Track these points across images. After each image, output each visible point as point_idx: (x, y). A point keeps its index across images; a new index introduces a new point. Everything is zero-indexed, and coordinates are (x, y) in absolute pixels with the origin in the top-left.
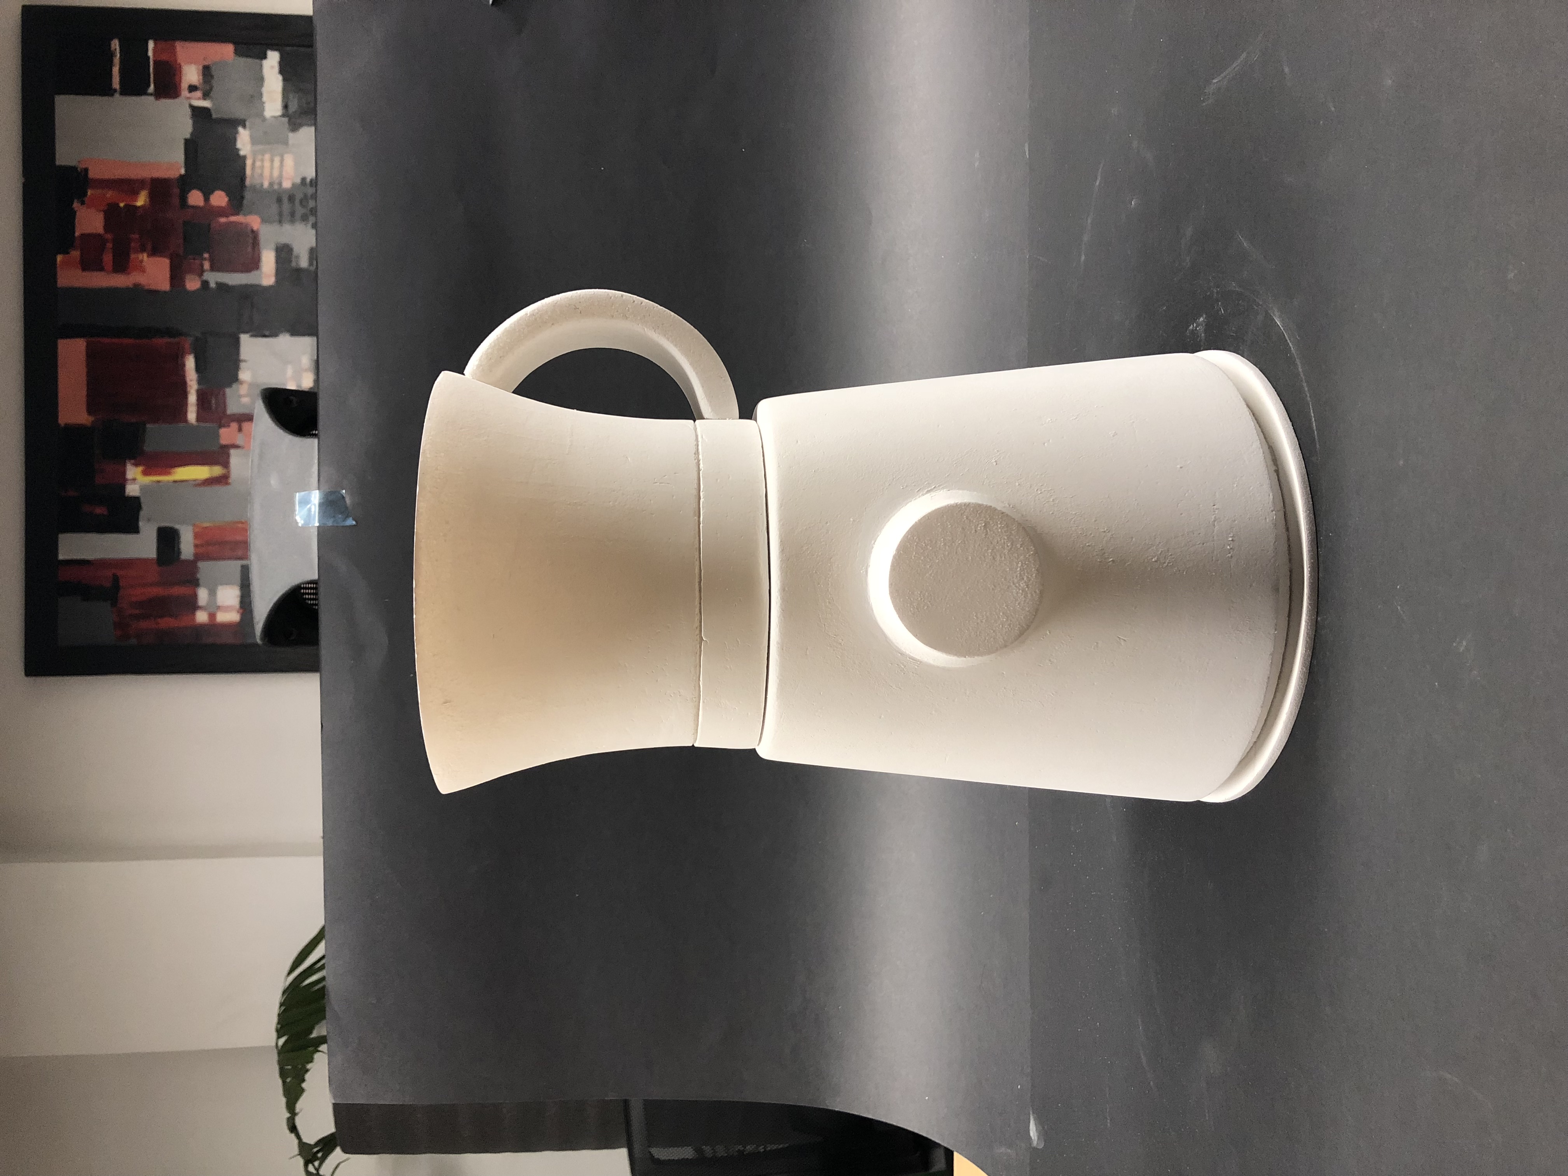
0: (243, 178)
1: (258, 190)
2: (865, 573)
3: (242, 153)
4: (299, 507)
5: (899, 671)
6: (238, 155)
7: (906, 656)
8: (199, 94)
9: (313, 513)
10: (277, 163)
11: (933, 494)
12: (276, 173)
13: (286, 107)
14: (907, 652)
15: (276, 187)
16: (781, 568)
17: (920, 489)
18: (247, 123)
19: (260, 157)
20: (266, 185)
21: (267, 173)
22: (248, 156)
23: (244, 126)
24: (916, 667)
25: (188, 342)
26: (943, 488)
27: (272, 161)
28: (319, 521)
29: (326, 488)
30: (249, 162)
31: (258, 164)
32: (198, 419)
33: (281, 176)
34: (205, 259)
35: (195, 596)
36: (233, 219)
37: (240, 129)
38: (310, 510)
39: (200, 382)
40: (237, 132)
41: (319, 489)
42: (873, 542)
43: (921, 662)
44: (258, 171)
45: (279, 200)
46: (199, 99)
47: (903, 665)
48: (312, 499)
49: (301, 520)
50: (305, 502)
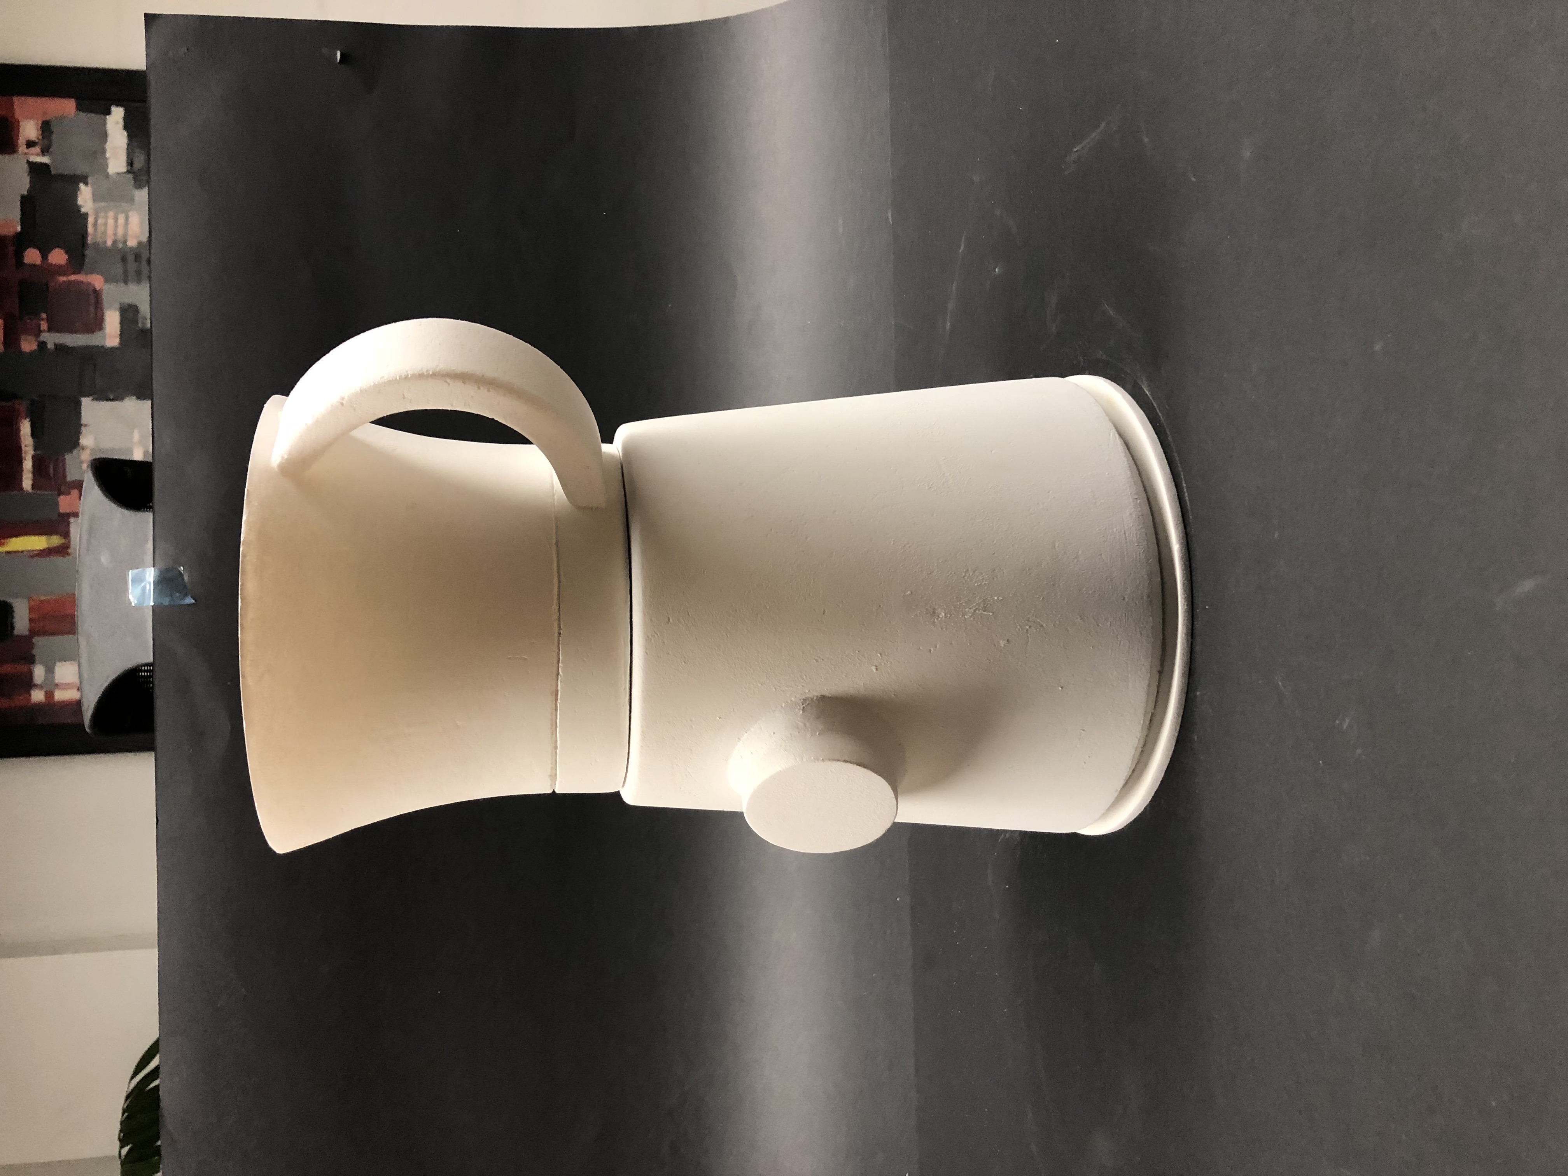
0: (84, 236)
1: (100, 249)
3: (83, 210)
4: (132, 586)
6: (79, 211)
8: (37, 149)
9: (147, 591)
10: (121, 220)
12: (120, 232)
13: (130, 163)
15: (120, 246)
18: (90, 180)
19: (102, 214)
20: (109, 243)
21: (110, 231)
22: (90, 214)
23: (86, 184)
25: (22, 406)
27: (116, 219)
28: (153, 602)
29: (161, 565)
30: (91, 220)
31: (100, 221)
32: (34, 486)
33: (125, 235)
34: (43, 320)
35: (30, 674)
36: (73, 277)
37: (82, 186)
38: (144, 588)
39: (36, 448)
40: (79, 188)
41: (154, 567)
44: (101, 229)
45: (124, 259)
46: (38, 155)
48: (147, 576)
49: (134, 599)
50: (138, 580)
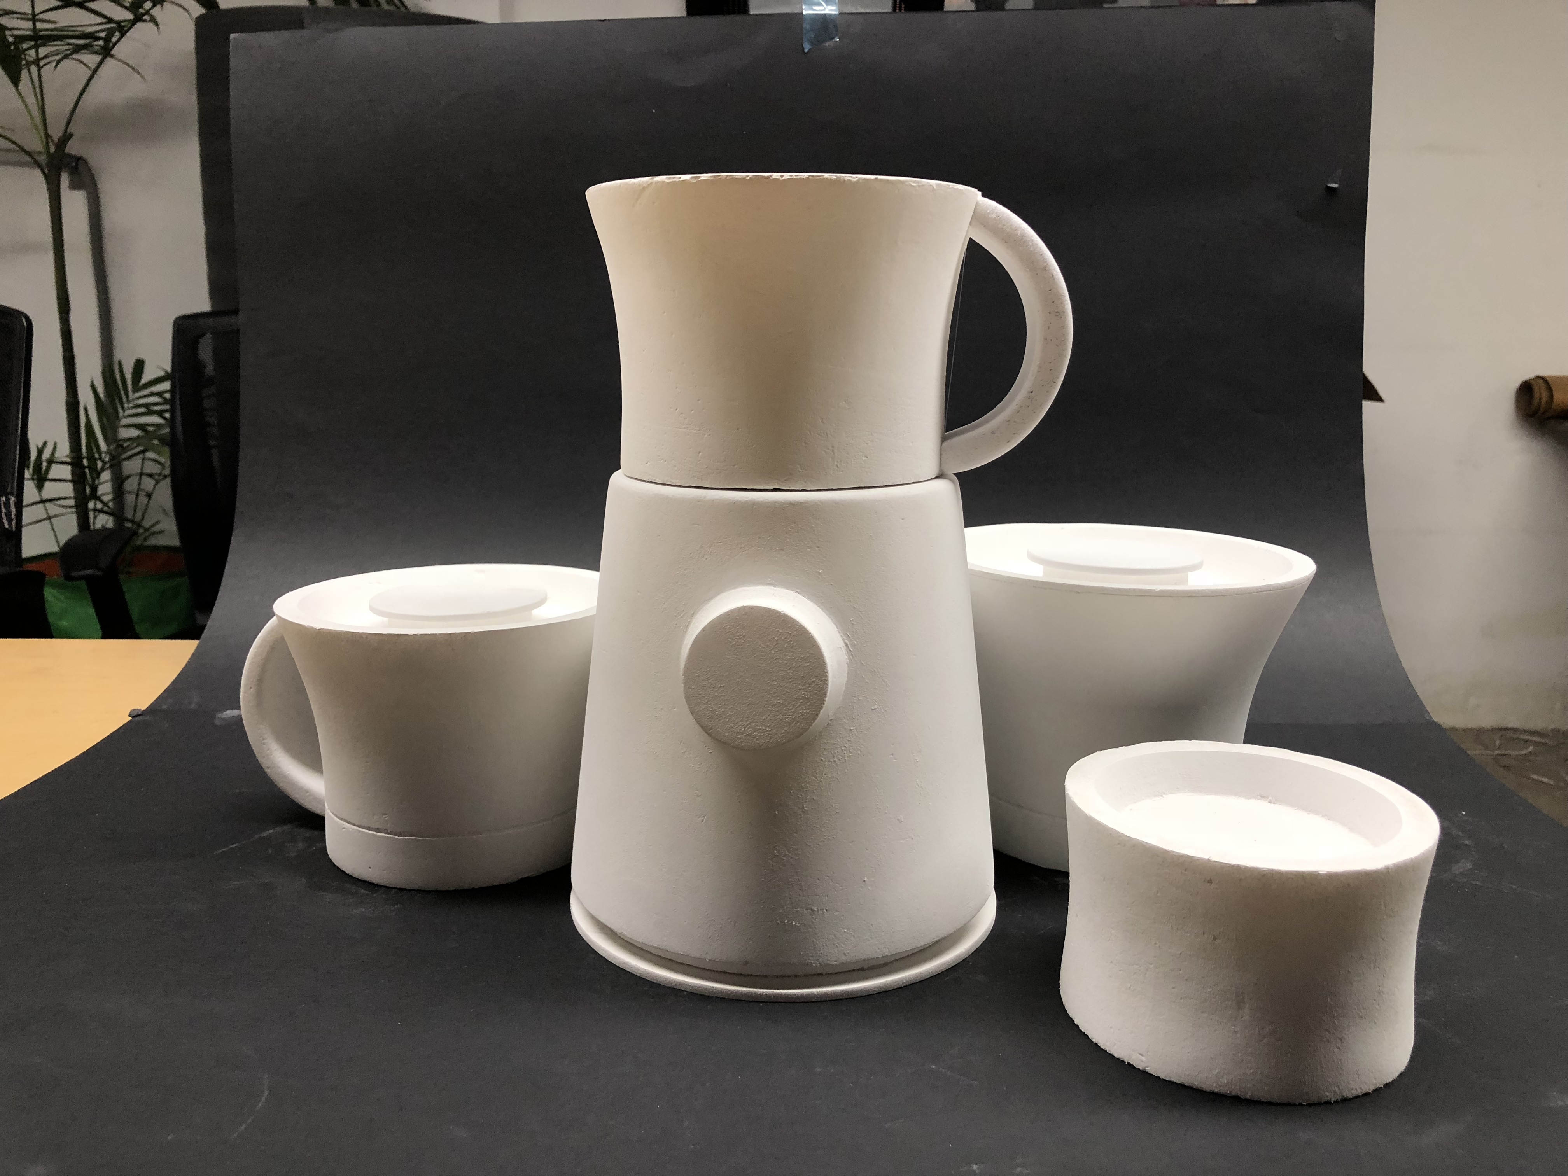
2: (769, 582)
5: (678, 611)
7: (692, 619)
9: (816, 8)
11: (844, 649)
14: (695, 620)
16: (776, 502)
17: (849, 637)
24: (682, 627)
26: (850, 659)
28: (806, 14)
29: (840, 21)
41: (840, 14)
42: (798, 591)
43: (686, 632)
47: (684, 615)
48: (830, 7)
